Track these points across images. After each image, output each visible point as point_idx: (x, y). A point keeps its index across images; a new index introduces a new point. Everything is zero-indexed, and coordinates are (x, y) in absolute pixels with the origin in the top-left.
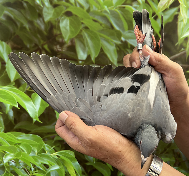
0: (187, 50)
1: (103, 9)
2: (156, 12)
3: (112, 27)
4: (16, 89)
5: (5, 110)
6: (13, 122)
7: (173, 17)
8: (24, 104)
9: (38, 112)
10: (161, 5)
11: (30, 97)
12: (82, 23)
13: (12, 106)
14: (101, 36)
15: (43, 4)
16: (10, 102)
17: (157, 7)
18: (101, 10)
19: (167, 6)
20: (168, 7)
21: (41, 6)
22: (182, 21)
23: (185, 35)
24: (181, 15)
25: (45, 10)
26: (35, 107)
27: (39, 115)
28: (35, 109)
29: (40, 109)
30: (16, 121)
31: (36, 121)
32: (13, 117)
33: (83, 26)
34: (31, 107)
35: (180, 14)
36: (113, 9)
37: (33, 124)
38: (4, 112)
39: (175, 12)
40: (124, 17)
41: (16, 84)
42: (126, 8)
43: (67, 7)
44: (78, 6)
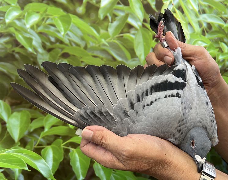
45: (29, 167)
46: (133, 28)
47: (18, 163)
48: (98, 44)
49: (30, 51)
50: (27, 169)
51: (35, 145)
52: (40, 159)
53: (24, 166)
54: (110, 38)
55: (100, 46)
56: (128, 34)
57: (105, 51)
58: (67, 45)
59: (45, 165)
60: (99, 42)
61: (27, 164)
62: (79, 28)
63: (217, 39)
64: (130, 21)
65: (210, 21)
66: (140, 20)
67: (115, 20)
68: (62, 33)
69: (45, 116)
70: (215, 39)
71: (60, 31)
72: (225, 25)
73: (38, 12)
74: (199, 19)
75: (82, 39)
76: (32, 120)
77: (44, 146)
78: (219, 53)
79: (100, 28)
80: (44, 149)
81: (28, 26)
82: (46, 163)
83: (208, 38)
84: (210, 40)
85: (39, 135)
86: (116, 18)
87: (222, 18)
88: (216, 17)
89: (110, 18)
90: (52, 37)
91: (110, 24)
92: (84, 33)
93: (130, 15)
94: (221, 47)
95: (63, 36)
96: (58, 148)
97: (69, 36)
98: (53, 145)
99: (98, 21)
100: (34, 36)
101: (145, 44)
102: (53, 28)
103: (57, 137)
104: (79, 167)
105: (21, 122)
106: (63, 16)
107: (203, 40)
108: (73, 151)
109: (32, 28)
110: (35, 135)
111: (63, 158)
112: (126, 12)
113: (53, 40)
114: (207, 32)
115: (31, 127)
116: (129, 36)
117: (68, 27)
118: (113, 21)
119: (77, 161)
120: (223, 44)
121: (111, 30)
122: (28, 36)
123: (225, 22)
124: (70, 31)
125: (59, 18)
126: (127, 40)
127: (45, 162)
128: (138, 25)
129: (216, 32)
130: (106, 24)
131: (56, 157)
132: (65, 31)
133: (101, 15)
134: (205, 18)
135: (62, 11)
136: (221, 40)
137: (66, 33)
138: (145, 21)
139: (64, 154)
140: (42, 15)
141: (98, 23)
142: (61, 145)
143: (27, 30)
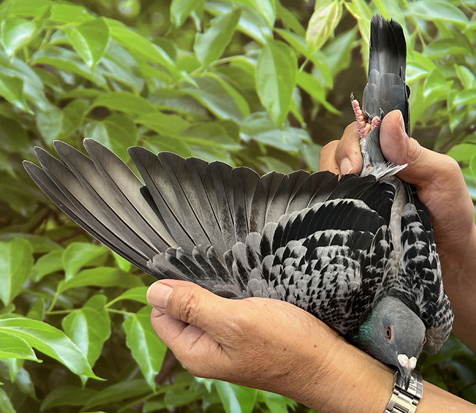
1: (179, 81)
2: (305, 54)
3: (212, 116)
4: (21, 318)
5: (8, 375)
6: (34, 396)
7: (349, 56)
9: (89, 357)
10: (314, 34)
11: (59, 327)
12: (139, 125)
13: (21, 360)
14: (190, 143)
15: (34, 108)
16: (16, 351)
17: (305, 42)
18: (174, 84)
19: (328, 32)
20: (331, 33)
21: (28, 114)
25: (41, 119)
26: (76, 348)
27: (93, 364)
28: (78, 352)
29: (90, 349)
30: (41, 393)
31: (90, 380)
32: (30, 385)
33: (142, 131)
34: (69, 350)
36: (202, 75)
37: (83, 388)
38: (7, 378)
39: (351, 41)
40: (232, 85)
41: (17, 307)
42: (232, 65)
43: (92, 99)
44: (118, 90)
45: (39, 354)
46: (253, 43)
47: (15, 348)
48: (172, 83)
49: (19, 109)
50: (34, 358)
51: (47, 309)
52: (62, 337)
53: (28, 353)
54: (201, 68)
55: (177, 87)
56: (241, 58)
57: (189, 99)
58: (101, 89)
59: (73, 348)
60: (176, 78)
61: (33, 348)
62: (127, 49)
63: (450, 59)
64: (245, 26)
65: (433, 15)
66: (267, 23)
67: (209, 27)
68: (90, 63)
69: (65, 247)
70: (445, 60)
71: (85, 60)
72: (469, 25)
73: (30, 19)
74: (408, 14)
75: (137, 73)
76: (37, 256)
77: (67, 311)
78: (454, 91)
79: (175, 46)
80: (68, 316)
81: (10, 52)
82: (75, 345)
83: (429, 58)
84: (433, 61)
85: (55, 288)
86: (212, 21)
87: (461, 8)
88: (447, 7)
89: (197, 22)
90: (67, 73)
91: (198, 35)
92: (139, 61)
93: (243, 13)
94: (459, 77)
95: (92, 69)
96: (99, 313)
97: (106, 69)
98: (85, 308)
99: (170, 31)
100: (26, 74)
101: (280, 77)
102: (67, 53)
103: (93, 290)
104: (147, 351)
105: (14, 264)
106: (87, 24)
107: (416, 61)
108: (131, 318)
109: (19, 54)
110: (46, 289)
111: (110, 333)
112: (234, 6)
113: (69, 79)
114: (427, 43)
115: (36, 272)
116: (244, 61)
117: (102, 49)
118: (205, 29)
119: (141, 338)
120: (464, 70)
121: (201, 50)
123: (469, 16)
124: (107, 56)
125: (79, 28)
126: (238, 70)
127: (72, 343)
128: (263, 35)
129: (448, 42)
130: (188, 35)
131: (96, 332)
132: (96, 57)
133: (177, 16)
134: (421, 11)
135: (84, 11)
136: (460, 60)
137: (98, 63)
138: (279, 24)
139: (111, 324)
140: (39, 24)
141: (171, 36)
142: (103, 306)
143: (9, 61)
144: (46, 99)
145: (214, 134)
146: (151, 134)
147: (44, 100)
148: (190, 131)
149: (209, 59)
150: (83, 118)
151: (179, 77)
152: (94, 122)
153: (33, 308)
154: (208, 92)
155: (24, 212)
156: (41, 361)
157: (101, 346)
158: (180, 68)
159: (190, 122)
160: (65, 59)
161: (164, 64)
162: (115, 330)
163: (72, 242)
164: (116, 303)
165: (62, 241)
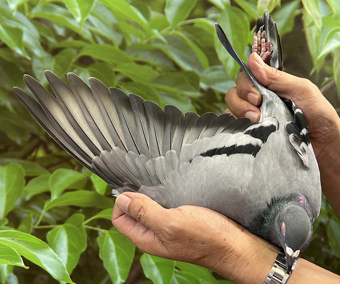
0: (335, 78)
1: (153, 36)
3: (177, 68)
4: (12, 230)
7: (292, 22)
8: (36, 256)
9: (67, 265)
11: (44, 239)
12: (117, 73)
13: (11, 266)
14: (158, 89)
15: (31, 54)
16: (7, 258)
17: (256, 9)
18: (148, 40)
19: (276, 1)
20: (278, 3)
21: (26, 59)
22: (312, 24)
23: (325, 51)
24: (308, 14)
25: (36, 64)
26: (58, 257)
27: (71, 272)
28: (59, 261)
29: (69, 259)
33: (119, 78)
34: (52, 259)
35: (306, 11)
36: (171, 33)
39: (294, 10)
40: (195, 42)
41: (10, 221)
42: (196, 25)
43: (79, 49)
44: (101, 43)
45: (26, 262)
46: (213, 8)
47: (6, 256)
48: (146, 39)
49: (18, 55)
50: (22, 264)
51: (34, 224)
52: (46, 248)
53: (17, 260)
54: (170, 27)
55: (149, 43)
56: (203, 20)
57: (159, 53)
58: (87, 41)
59: (55, 258)
60: (149, 35)
61: (22, 256)
62: (109, 9)
68: (79, 19)
69: (52, 172)
71: (75, 16)
75: (117, 29)
76: (28, 179)
77: (52, 226)
79: (149, 8)
80: (52, 230)
81: (13, 6)
82: (56, 255)
85: (42, 207)
90: (59, 26)
92: (119, 19)
95: (80, 24)
96: (77, 229)
97: (92, 25)
98: (66, 224)
101: (235, 37)
103: (74, 209)
104: (116, 262)
105: (8, 184)
108: (104, 234)
109: (21, 9)
110: (35, 207)
111: (86, 246)
113: (61, 31)
115: (26, 192)
116: (205, 22)
117: (89, 8)
119: (112, 251)
121: (170, 13)
122: (13, 25)
124: (92, 14)
126: (200, 30)
127: (54, 253)
128: (222, 2)
131: (74, 245)
132: (84, 14)
137: (85, 19)
139: (87, 239)
142: (81, 223)
143: (12, 14)
144: (41, 47)
145: (179, 83)
146: (127, 80)
147: (39, 48)
148: (159, 80)
149: (176, 20)
150: (71, 65)
151: (152, 34)
152: (80, 68)
153: (23, 222)
154: (175, 47)
155: (19, 141)
156: (28, 268)
157: (79, 257)
158: (153, 26)
159: (160, 72)
160: (58, 15)
161: (139, 23)
162: (91, 244)
163: (58, 168)
164: (92, 221)
165: (50, 167)
